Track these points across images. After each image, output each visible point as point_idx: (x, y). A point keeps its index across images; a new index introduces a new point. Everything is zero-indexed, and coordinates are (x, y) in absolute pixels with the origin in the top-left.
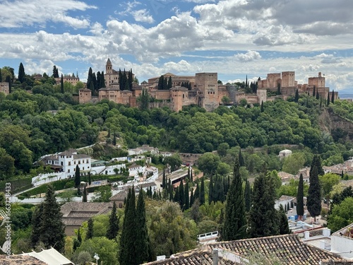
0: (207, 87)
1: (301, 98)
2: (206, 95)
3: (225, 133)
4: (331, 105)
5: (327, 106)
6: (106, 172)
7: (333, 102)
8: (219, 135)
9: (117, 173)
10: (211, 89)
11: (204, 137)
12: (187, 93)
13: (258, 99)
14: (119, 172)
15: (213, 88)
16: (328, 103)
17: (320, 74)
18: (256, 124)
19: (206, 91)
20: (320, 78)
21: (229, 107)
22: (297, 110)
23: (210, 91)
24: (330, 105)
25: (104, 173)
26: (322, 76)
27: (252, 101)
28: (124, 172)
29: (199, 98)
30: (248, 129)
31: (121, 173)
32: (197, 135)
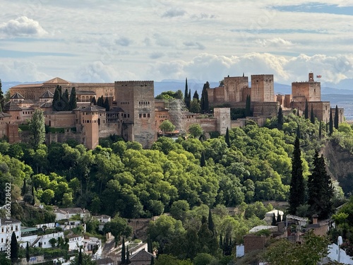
0: (137, 106)
1: (288, 121)
2: (137, 119)
3: (179, 185)
4: (336, 133)
5: (330, 135)
6: (40, 244)
7: (337, 127)
8: (171, 187)
9: (53, 246)
10: (145, 109)
11: (148, 190)
12: (104, 117)
13: (217, 124)
14: (56, 244)
15: (147, 107)
16: (332, 131)
17: (311, 75)
18: (223, 169)
19: (136, 113)
20: (312, 83)
21: (174, 139)
22: (283, 142)
23: (143, 112)
24: (333, 134)
25: (37, 245)
26: (316, 79)
27: (206, 128)
28: (62, 243)
29: (124, 124)
30: (213, 176)
31: (58, 246)
32: (137, 188)
